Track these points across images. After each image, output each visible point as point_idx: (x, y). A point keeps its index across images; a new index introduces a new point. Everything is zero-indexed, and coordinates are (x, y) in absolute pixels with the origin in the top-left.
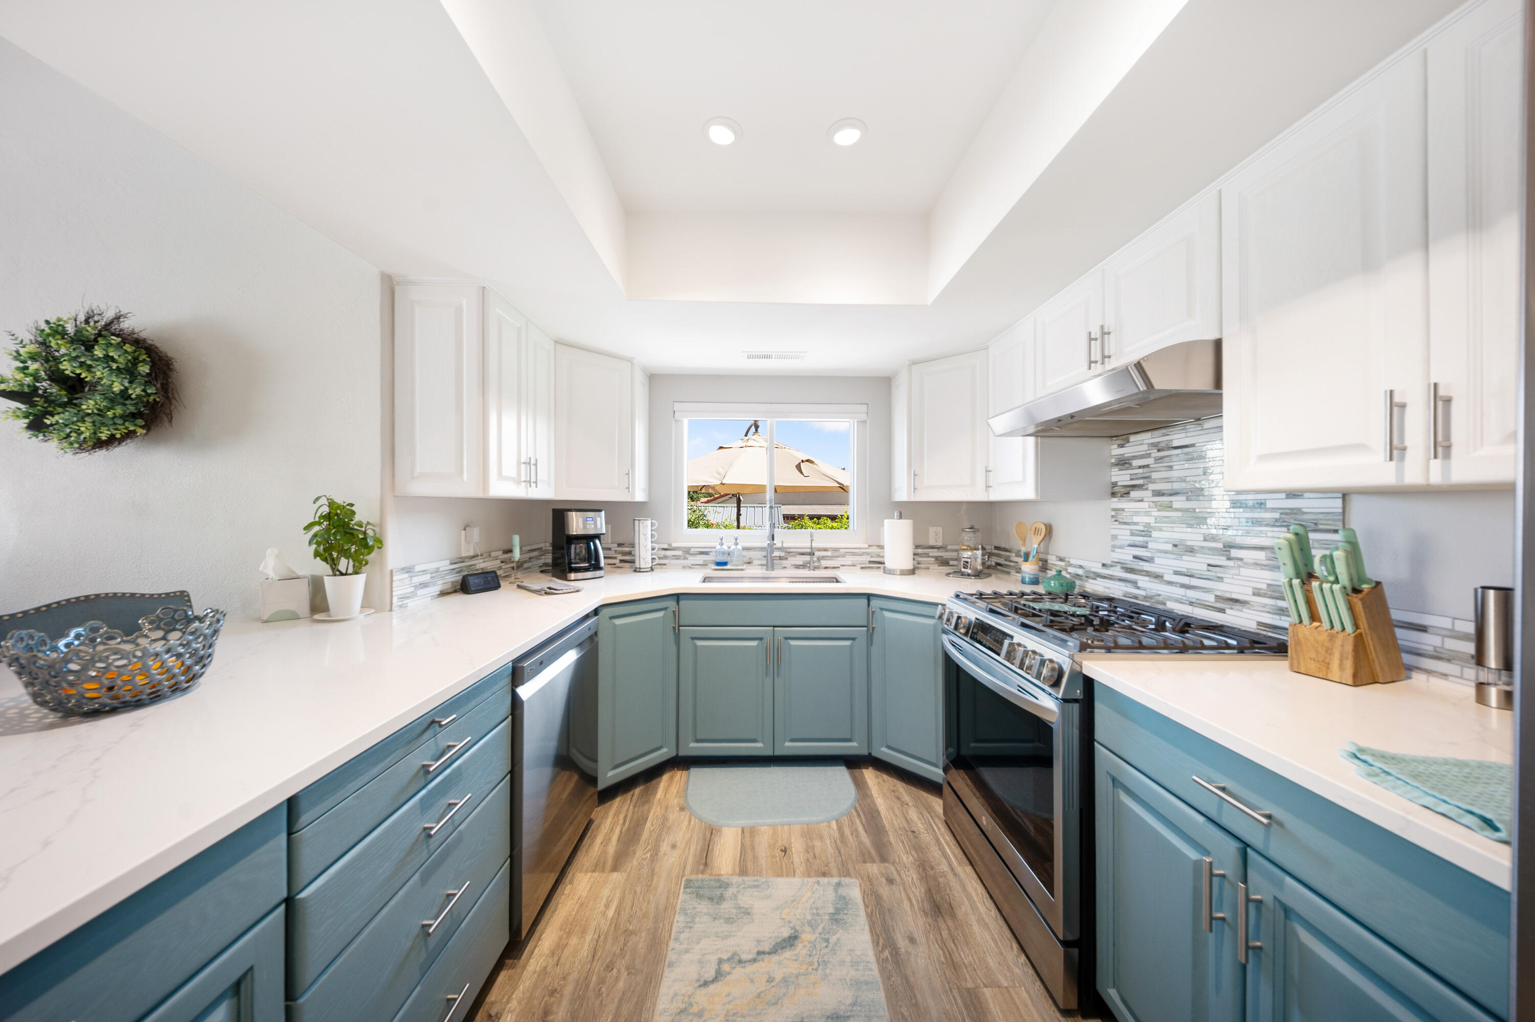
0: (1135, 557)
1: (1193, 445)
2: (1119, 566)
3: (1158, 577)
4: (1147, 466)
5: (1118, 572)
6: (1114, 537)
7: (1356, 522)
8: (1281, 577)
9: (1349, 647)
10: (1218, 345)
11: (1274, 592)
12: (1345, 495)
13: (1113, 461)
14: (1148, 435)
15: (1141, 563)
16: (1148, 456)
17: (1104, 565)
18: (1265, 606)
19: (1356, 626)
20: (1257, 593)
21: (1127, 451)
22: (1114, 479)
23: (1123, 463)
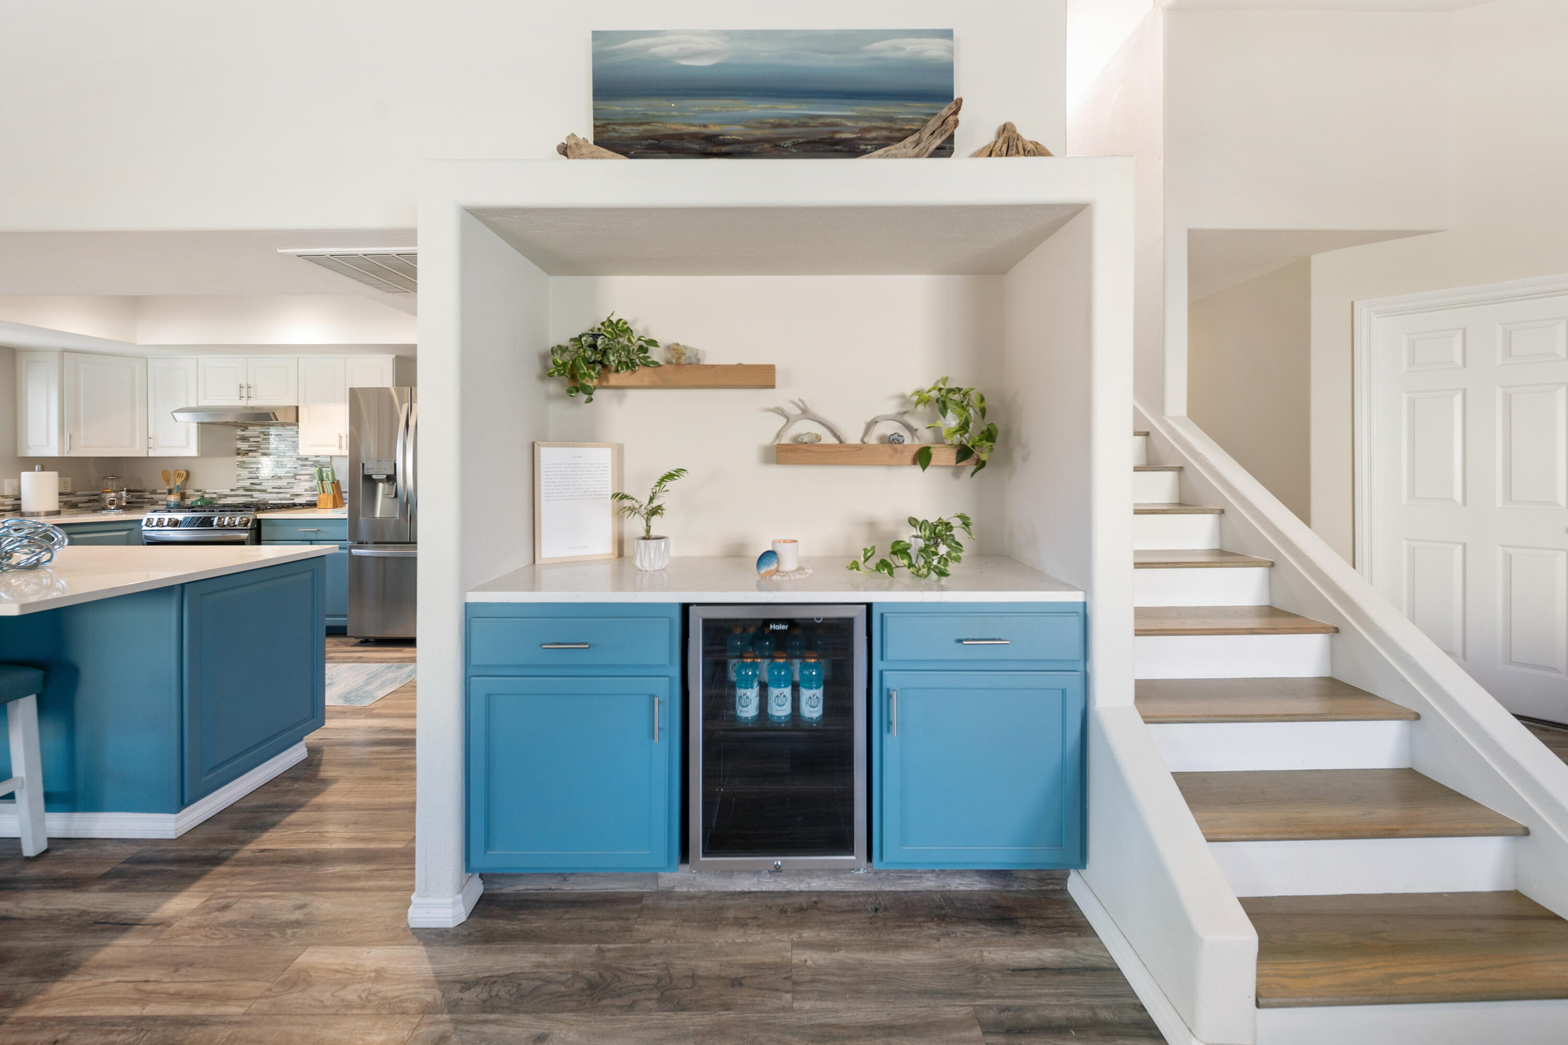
0: (251, 484)
2: (242, 490)
3: (264, 491)
4: (259, 442)
5: (241, 492)
6: (239, 475)
7: (334, 464)
8: (315, 483)
9: (332, 498)
10: (297, 408)
11: (312, 489)
12: (331, 457)
13: (238, 437)
14: (259, 428)
15: (255, 486)
16: (259, 437)
17: (232, 490)
18: (308, 494)
19: (333, 492)
20: (306, 491)
21: (246, 433)
22: (238, 446)
23: (244, 439)
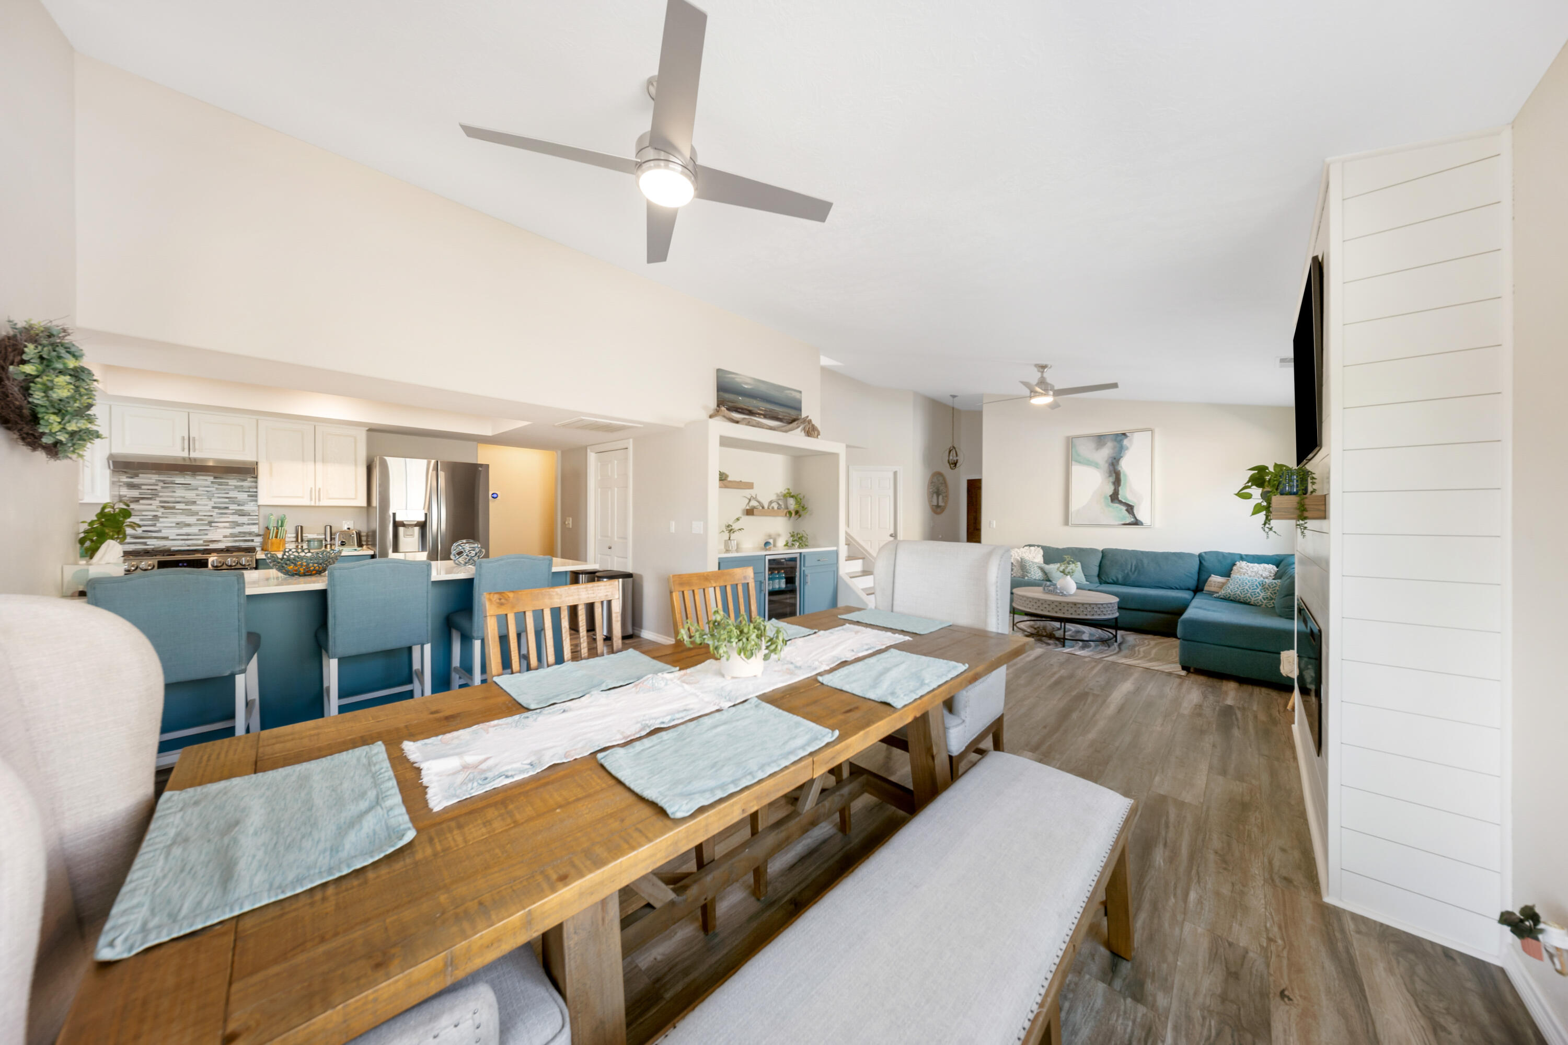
1: (190, 484)
10: (257, 463)
14: (154, 475)
